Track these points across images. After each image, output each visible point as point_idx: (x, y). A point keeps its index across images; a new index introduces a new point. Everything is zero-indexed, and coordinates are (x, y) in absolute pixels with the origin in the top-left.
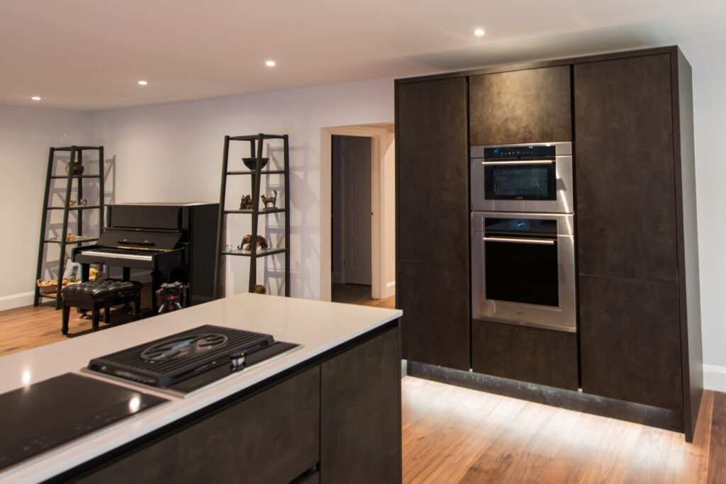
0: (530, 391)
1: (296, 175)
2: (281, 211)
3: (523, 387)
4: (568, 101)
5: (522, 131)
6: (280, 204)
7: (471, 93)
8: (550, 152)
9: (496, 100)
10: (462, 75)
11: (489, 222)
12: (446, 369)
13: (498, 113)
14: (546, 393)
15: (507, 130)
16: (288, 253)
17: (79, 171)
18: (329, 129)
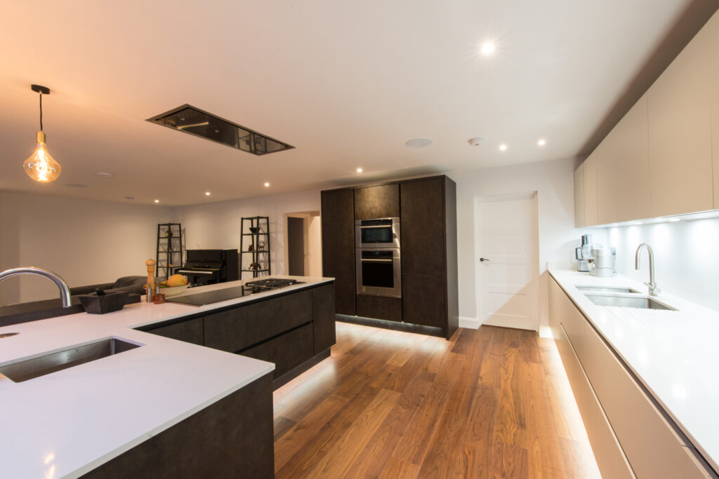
1: (273, 235)
2: (266, 252)
4: (398, 199)
5: (378, 213)
6: (266, 249)
7: (355, 196)
8: (390, 222)
9: (366, 199)
10: (351, 189)
12: (345, 316)
13: (367, 205)
14: (389, 325)
15: (372, 213)
16: (269, 271)
17: (170, 235)
18: (286, 214)
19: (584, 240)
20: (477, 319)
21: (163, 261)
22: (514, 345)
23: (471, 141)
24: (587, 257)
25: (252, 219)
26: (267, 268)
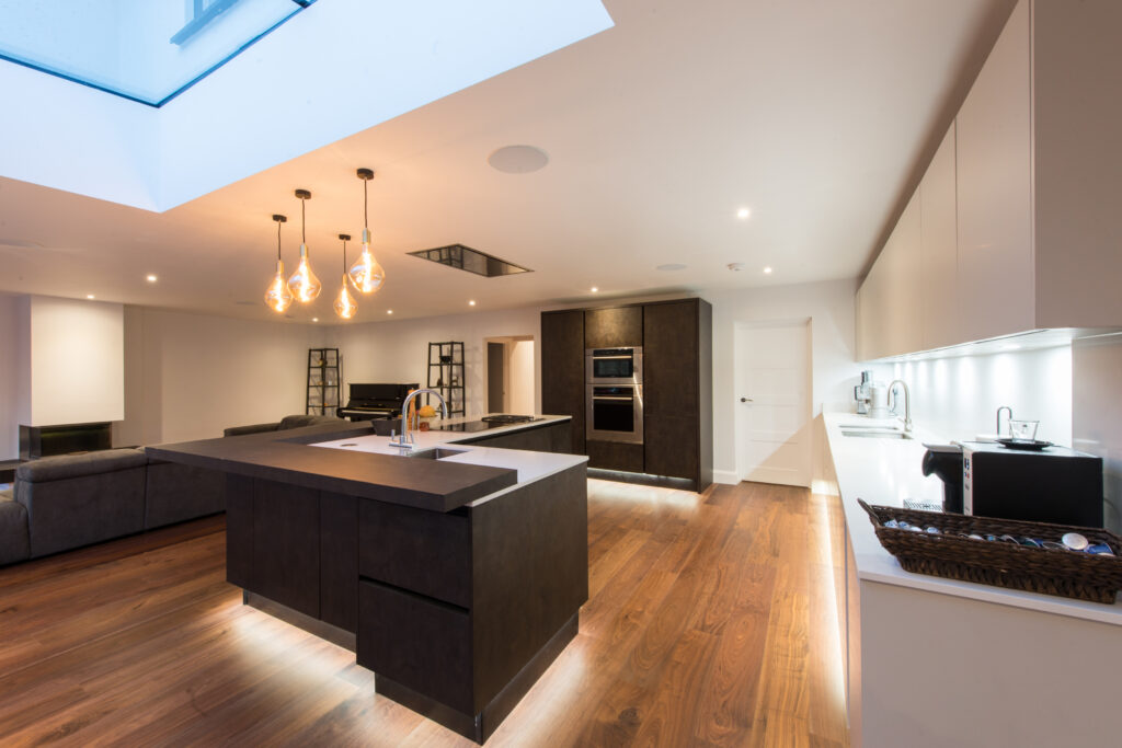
0: (617, 475)
1: (467, 366)
2: (460, 387)
3: (614, 474)
4: (640, 325)
5: (615, 341)
6: (461, 384)
7: (586, 320)
8: (630, 352)
9: (601, 324)
10: (581, 310)
11: (596, 389)
13: (602, 331)
14: (626, 476)
15: (607, 340)
16: (463, 412)
17: (323, 363)
18: (486, 339)
19: (864, 377)
20: (736, 473)
21: (314, 398)
22: (779, 499)
23: (730, 266)
24: (863, 396)
25: (440, 345)
26: (461, 408)
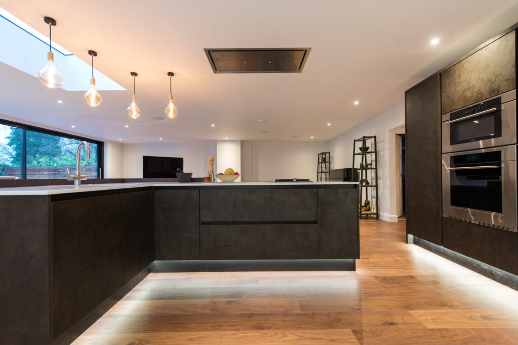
0: (483, 268)
2: (374, 169)
3: (478, 265)
5: (475, 94)
7: (442, 82)
10: (437, 74)
11: (453, 159)
12: (432, 244)
14: (495, 273)
16: (376, 187)
